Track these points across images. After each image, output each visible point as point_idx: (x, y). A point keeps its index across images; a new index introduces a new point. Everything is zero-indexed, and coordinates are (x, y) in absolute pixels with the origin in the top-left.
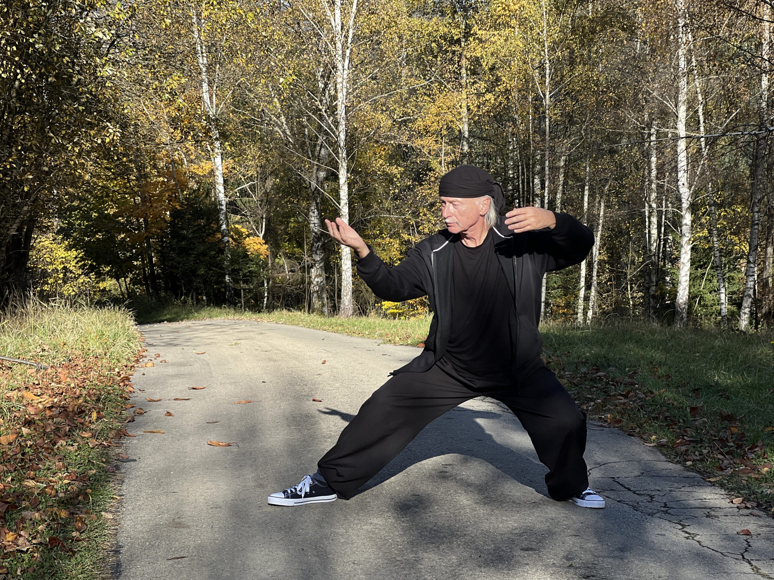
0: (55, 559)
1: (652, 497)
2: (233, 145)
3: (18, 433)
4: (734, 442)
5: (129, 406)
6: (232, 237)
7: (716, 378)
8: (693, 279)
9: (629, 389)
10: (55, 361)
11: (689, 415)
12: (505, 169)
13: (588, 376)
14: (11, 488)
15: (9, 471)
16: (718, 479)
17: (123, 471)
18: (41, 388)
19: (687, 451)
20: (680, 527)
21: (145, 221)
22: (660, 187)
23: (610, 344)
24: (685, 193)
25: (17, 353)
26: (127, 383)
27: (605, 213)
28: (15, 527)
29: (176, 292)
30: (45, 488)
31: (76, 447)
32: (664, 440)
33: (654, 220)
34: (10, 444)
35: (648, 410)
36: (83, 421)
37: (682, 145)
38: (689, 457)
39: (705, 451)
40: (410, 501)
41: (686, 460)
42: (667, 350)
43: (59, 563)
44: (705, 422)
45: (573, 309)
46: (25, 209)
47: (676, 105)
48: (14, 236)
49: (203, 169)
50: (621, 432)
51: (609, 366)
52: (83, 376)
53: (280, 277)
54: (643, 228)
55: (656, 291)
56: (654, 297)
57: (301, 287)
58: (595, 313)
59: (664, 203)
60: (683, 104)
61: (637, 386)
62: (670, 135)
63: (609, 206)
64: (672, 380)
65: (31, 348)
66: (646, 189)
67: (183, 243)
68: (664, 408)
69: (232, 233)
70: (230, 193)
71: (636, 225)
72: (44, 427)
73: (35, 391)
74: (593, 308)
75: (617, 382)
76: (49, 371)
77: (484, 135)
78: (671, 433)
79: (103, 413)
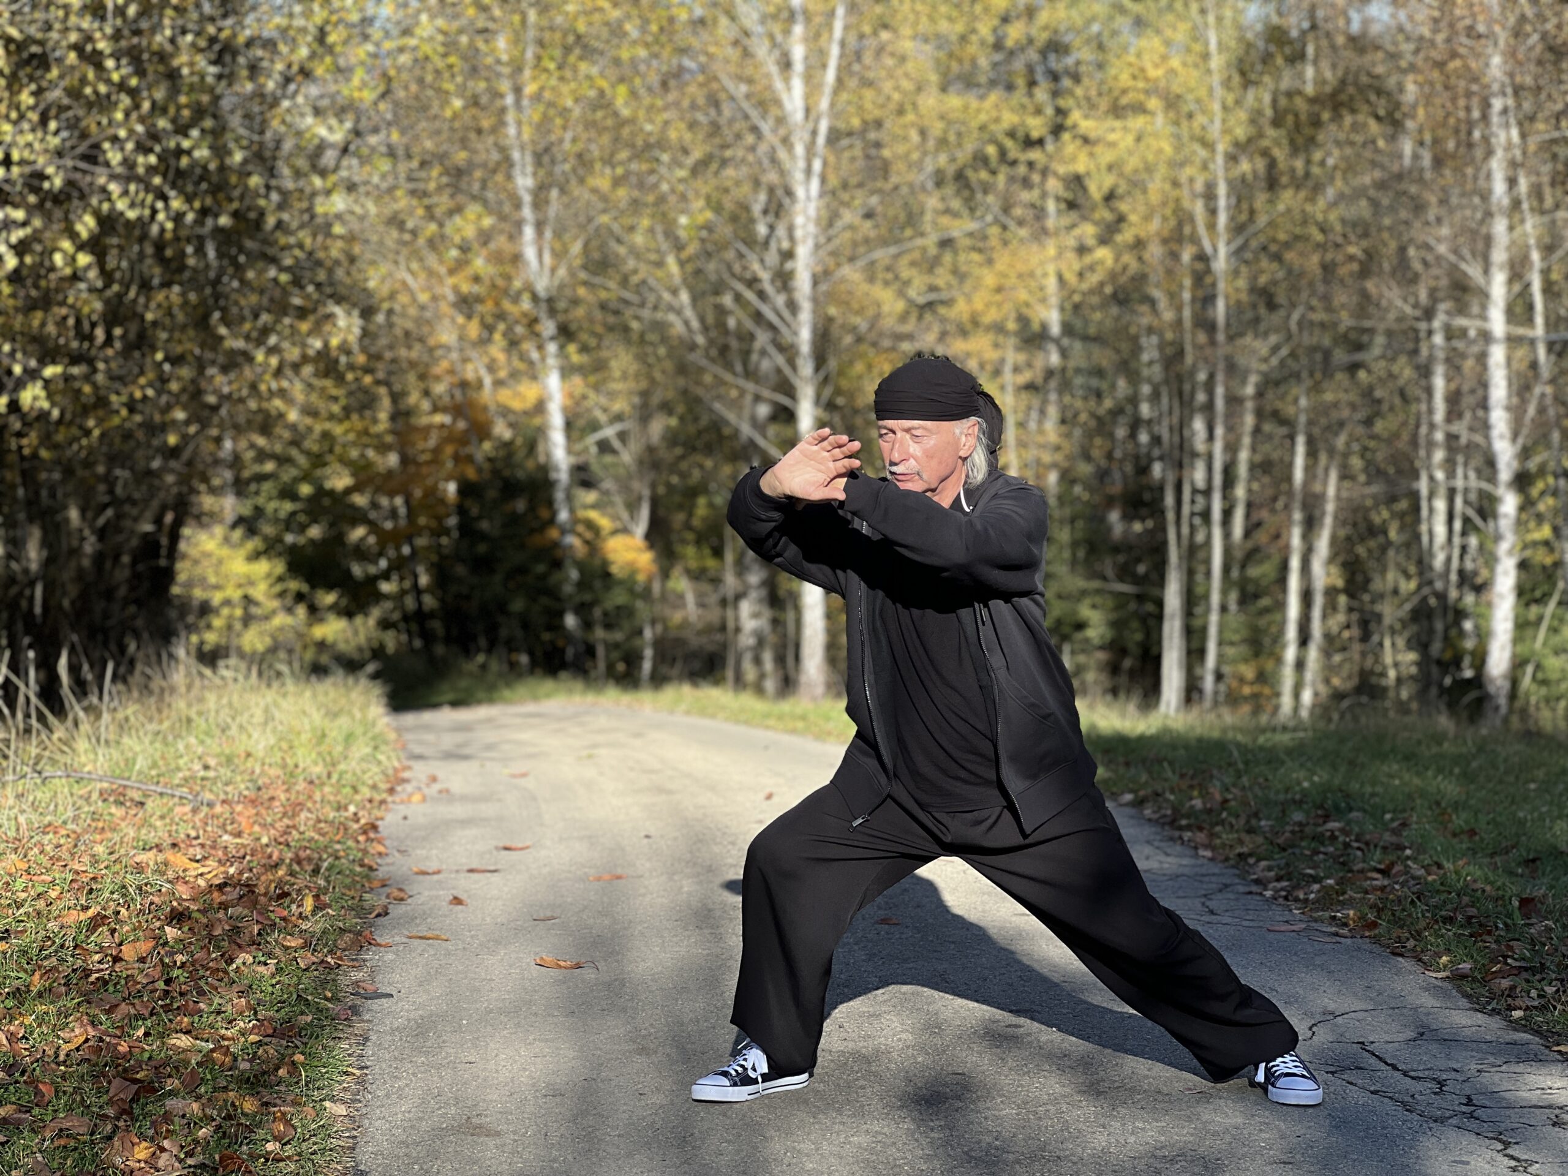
1: (1442, 1084)
2: (584, 349)
3: (157, 938)
5: (376, 884)
6: (579, 535)
8: (1523, 627)
9: (1392, 857)
10: (229, 789)
11: (1517, 914)
12: (1134, 400)
13: (1308, 830)
14: (143, 1050)
15: (139, 1017)
17: (367, 1017)
18: (202, 846)
19: (1513, 988)
20: (1500, 1146)
21: (407, 502)
22: (1451, 438)
23: (1352, 763)
24: (1505, 451)
25: (154, 772)
26: (372, 835)
27: (1339, 490)
28: (151, 1132)
29: (465, 644)
30: (213, 1051)
31: (272, 968)
32: (1466, 966)
33: (1440, 505)
34: (142, 960)
35: (1433, 901)
36: (286, 913)
37: (1498, 354)
38: (1519, 1002)
39: (1549, 990)
40: (946, 1085)
41: (1511, 1008)
42: (1467, 777)
44: (1549, 929)
45: (1272, 686)
46: (170, 479)
47: (1486, 271)
48: (147, 534)
49: (523, 398)
50: (1376, 948)
51: (1351, 809)
52: (286, 821)
53: (677, 617)
54: (1418, 520)
55: (1443, 650)
56: (1439, 662)
57: (718, 637)
58: (1316, 694)
59: (1460, 471)
60: (1501, 268)
61: (1408, 852)
62: (1472, 333)
63: (1346, 475)
64: (1482, 840)
65: (181, 762)
66: (1422, 441)
67: (482, 548)
68: (1466, 899)
69: (580, 528)
70: (578, 447)
71: (1402, 515)
72: (209, 926)
73: (191, 851)
74: (1314, 684)
75: (1367, 844)
76: (218, 809)
77: (1092, 331)
78: (1479, 950)
79: (326, 899)
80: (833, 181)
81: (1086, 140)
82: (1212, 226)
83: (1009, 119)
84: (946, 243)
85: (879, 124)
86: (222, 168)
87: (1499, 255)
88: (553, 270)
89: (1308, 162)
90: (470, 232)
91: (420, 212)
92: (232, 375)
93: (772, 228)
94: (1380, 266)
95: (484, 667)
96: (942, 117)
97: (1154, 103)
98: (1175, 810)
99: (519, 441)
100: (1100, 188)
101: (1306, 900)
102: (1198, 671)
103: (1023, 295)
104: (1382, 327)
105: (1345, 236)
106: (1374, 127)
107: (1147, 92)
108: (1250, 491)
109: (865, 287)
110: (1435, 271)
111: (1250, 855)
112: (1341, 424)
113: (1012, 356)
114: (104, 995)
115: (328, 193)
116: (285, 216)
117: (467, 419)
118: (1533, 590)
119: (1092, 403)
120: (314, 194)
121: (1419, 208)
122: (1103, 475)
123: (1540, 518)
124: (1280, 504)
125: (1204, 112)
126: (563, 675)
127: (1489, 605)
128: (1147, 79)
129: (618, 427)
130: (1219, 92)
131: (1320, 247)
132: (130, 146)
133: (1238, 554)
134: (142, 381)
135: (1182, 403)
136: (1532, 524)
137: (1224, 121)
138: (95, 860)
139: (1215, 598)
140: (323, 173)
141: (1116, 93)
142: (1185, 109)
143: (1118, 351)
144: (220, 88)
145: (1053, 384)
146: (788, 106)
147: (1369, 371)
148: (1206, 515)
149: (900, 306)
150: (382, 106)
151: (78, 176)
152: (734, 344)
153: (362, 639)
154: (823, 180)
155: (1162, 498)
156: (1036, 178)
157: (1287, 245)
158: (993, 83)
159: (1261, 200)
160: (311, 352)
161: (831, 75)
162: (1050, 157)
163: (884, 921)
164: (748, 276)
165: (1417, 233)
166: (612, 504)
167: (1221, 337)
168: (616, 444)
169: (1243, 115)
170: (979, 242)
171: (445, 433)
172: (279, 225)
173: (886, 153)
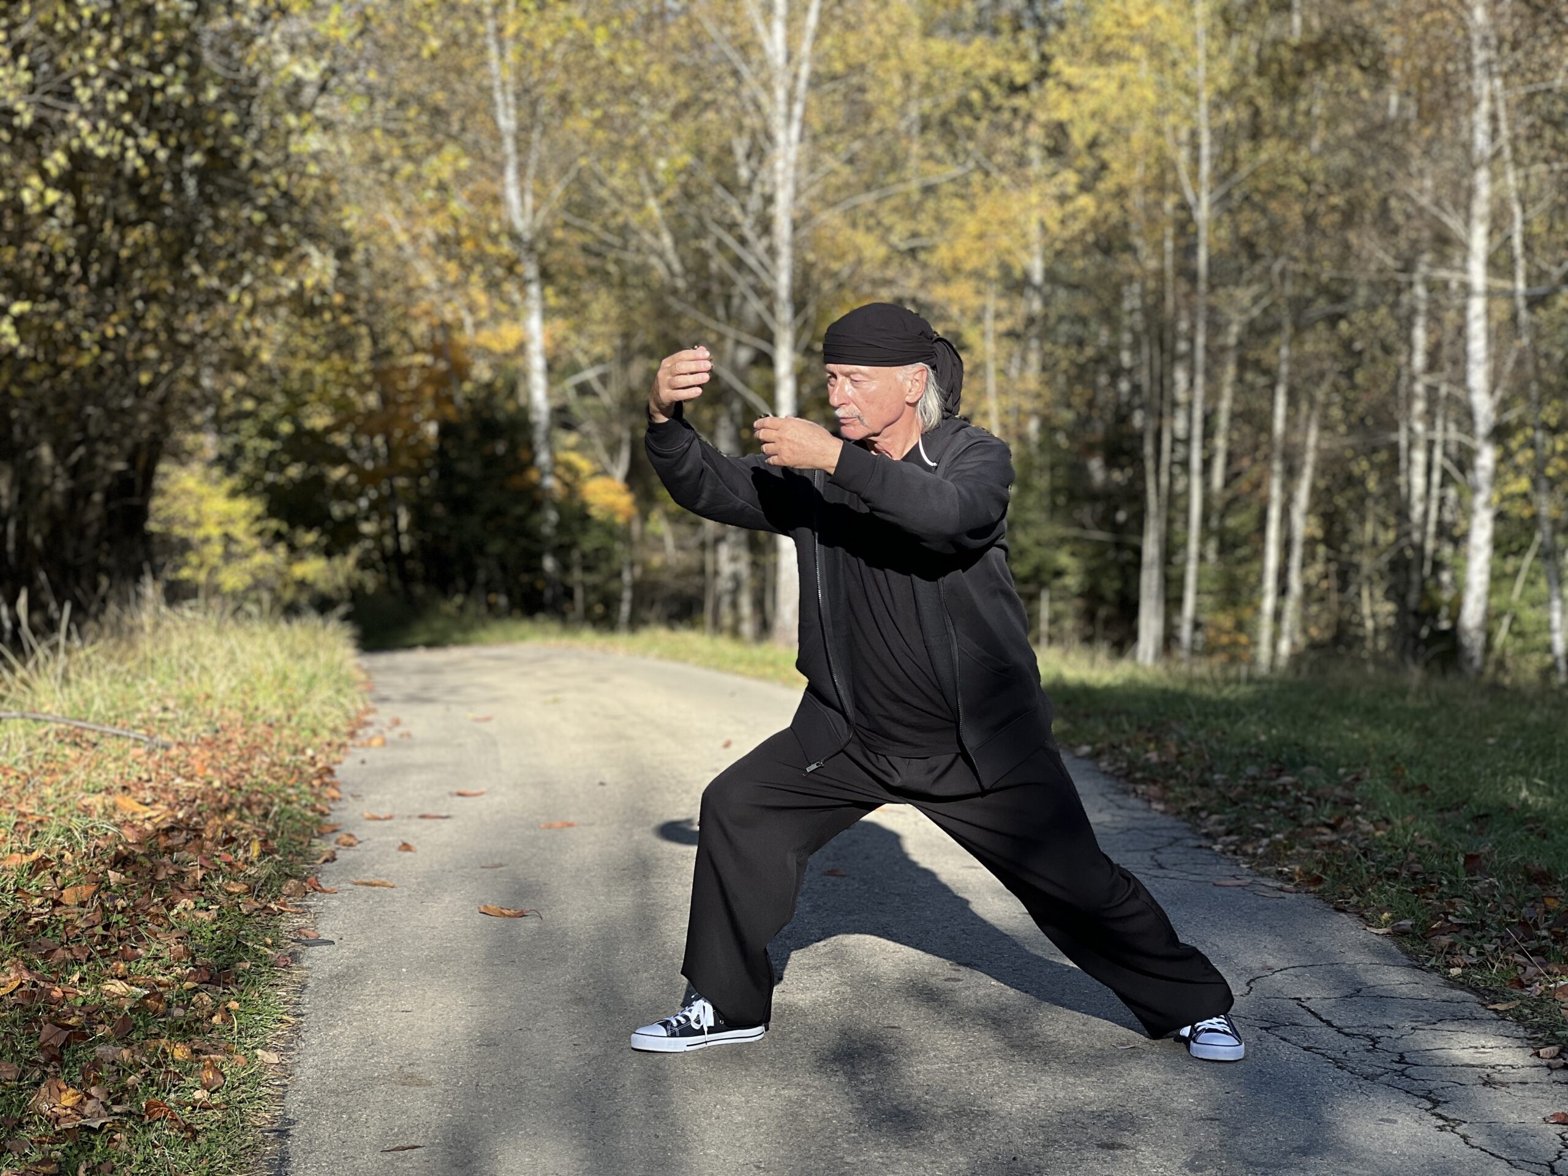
0: (155, 1146)
1: (1375, 1041)
2: (564, 292)
3: (99, 882)
4: (1549, 929)
5: (326, 829)
6: (559, 477)
7: (1524, 793)
8: (1498, 579)
9: (1342, 812)
10: (187, 731)
11: (1461, 871)
12: (1115, 348)
13: (1261, 784)
14: (77, 996)
15: (76, 962)
16: (1511, 1005)
17: (306, 964)
18: (154, 789)
19: (1452, 945)
20: (1429, 1105)
21: (387, 442)
22: (1432, 390)
23: (1312, 717)
24: (1483, 405)
25: (111, 714)
26: (327, 779)
27: (1319, 440)
28: (79, 1079)
29: (443, 585)
30: (146, 997)
31: (214, 914)
32: (1407, 923)
33: (1419, 456)
34: (82, 904)
35: (1379, 857)
36: (232, 858)
37: (1477, 306)
38: (1457, 959)
39: (1488, 947)
40: (882, 1038)
41: (1449, 966)
42: (1426, 732)
43: (163, 1155)
44: (1492, 886)
45: (1250, 636)
46: (143, 417)
47: (1467, 223)
48: (119, 473)
49: (502, 340)
50: (1320, 904)
51: (1305, 763)
52: (242, 765)
53: (656, 560)
54: (1397, 472)
55: (1420, 601)
56: (1416, 613)
57: (697, 580)
58: (1293, 644)
59: (1439, 423)
60: (1482, 220)
61: (1358, 807)
62: (1454, 285)
63: (1326, 426)
64: (1434, 795)
65: (141, 703)
66: (1402, 392)
67: (461, 489)
68: (1412, 856)
69: (560, 471)
70: (557, 390)
71: (1380, 467)
72: (154, 871)
73: (141, 794)
74: (1291, 635)
75: (1318, 799)
76: (174, 751)
77: (1075, 279)
78: (1421, 907)
79: (274, 844)
80: (817, 125)
81: (1069, 87)
82: (1194, 175)
83: (994, 64)
84: (929, 190)
85: (862, 68)
86: (197, 105)
87: (1480, 208)
88: (535, 211)
89: (1293, 112)
90: (446, 174)
91: (397, 152)
92: (205, 314)
93: (754, 174)
94: (1362, 218)
95: (461, 608)
96: (927, 62)
97: (1137, 50)
98: (1131, 763)
99: (499, 383)
100: (1083, 134)
101: (1254, 855)
102: (1176, 620)
103: (1005, 242)
104: (1362, 278)
105: (1327, 186)
106: (1357, 75)
107: (1132, 39)
108: (1230, 440)
109: (848, 232)
110: (1416, 223)
111: (1202, 809)
112: (1322, 375)
113: (993, 302)
114: (43, 940)
115: (303, 131)
116: (259, 155)
117: (447, 359)
118: (1510, 542)
119: (1073, 351)
120: (289, 132)
121: (1401, 158)
122: (1084, 422)
123: (1518, 470)
124: (1259, 455)
125: (1188, 60)
126: (540, 617)
127: (1466, 558)
128: (1130, 26)
129: (599, 369)
130: (1203, 40)
131: (1301, 196)
132: (99, 83)
133: (1218, 504)
134: (114, 319)
135: (1162, 350)
136: (1510, 476)
137: (1208, 69)
138: (43, 802)
139: (1193, 547)
140: (299, 111)
141: (1100, 40)
142: (1169, 57)
143: (1100, 299)
144: (196, 26)
145: (1034, 330)
146: (769, 50)
147: (1351, 323)
148: (1185, 464)
149: (882, 251)
150: (359, 44)
151: (45, 113)
152: (716, 288)
153: (341, 580)
154: (805, 123)
155: (1141, 447)
156: (1018, 125)
157: (1269, 195)
158: (979, 27)
159: (1244, 148)
160: (285, 292)
161: (812, 20)
162: (1034, 104)
163: (832, 873)
164: (728, 221)
165: (1401, 184)
166: (592, 447)
167: (1202, 286)
168: (597, 386)
169: (1226, 63)
170: (962, 188)
171: (426, 374)
172: (255, 164)
173: (870, 97)
